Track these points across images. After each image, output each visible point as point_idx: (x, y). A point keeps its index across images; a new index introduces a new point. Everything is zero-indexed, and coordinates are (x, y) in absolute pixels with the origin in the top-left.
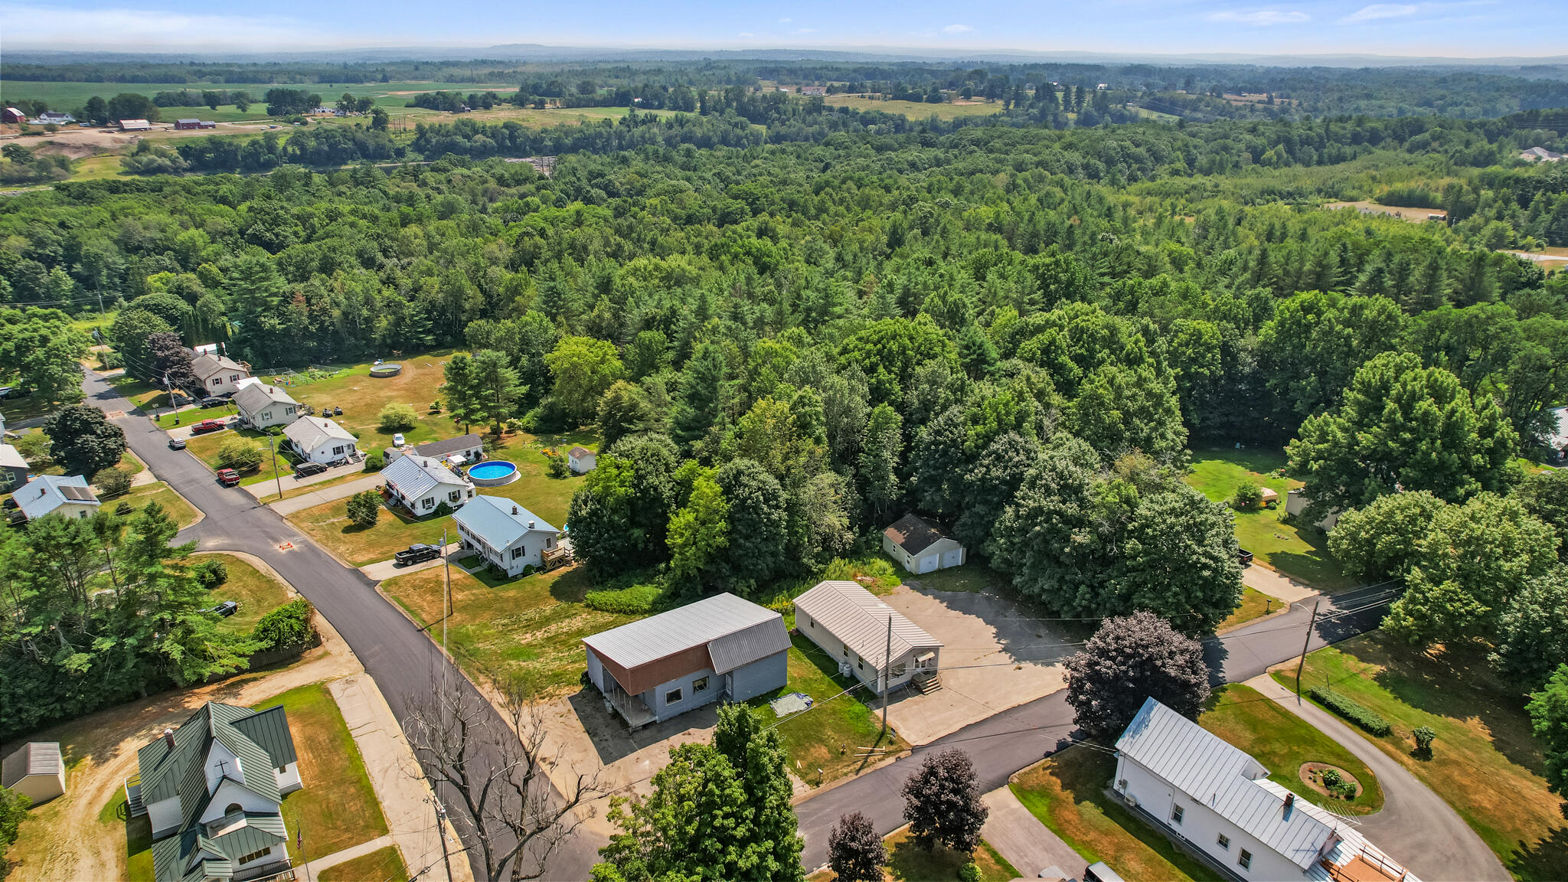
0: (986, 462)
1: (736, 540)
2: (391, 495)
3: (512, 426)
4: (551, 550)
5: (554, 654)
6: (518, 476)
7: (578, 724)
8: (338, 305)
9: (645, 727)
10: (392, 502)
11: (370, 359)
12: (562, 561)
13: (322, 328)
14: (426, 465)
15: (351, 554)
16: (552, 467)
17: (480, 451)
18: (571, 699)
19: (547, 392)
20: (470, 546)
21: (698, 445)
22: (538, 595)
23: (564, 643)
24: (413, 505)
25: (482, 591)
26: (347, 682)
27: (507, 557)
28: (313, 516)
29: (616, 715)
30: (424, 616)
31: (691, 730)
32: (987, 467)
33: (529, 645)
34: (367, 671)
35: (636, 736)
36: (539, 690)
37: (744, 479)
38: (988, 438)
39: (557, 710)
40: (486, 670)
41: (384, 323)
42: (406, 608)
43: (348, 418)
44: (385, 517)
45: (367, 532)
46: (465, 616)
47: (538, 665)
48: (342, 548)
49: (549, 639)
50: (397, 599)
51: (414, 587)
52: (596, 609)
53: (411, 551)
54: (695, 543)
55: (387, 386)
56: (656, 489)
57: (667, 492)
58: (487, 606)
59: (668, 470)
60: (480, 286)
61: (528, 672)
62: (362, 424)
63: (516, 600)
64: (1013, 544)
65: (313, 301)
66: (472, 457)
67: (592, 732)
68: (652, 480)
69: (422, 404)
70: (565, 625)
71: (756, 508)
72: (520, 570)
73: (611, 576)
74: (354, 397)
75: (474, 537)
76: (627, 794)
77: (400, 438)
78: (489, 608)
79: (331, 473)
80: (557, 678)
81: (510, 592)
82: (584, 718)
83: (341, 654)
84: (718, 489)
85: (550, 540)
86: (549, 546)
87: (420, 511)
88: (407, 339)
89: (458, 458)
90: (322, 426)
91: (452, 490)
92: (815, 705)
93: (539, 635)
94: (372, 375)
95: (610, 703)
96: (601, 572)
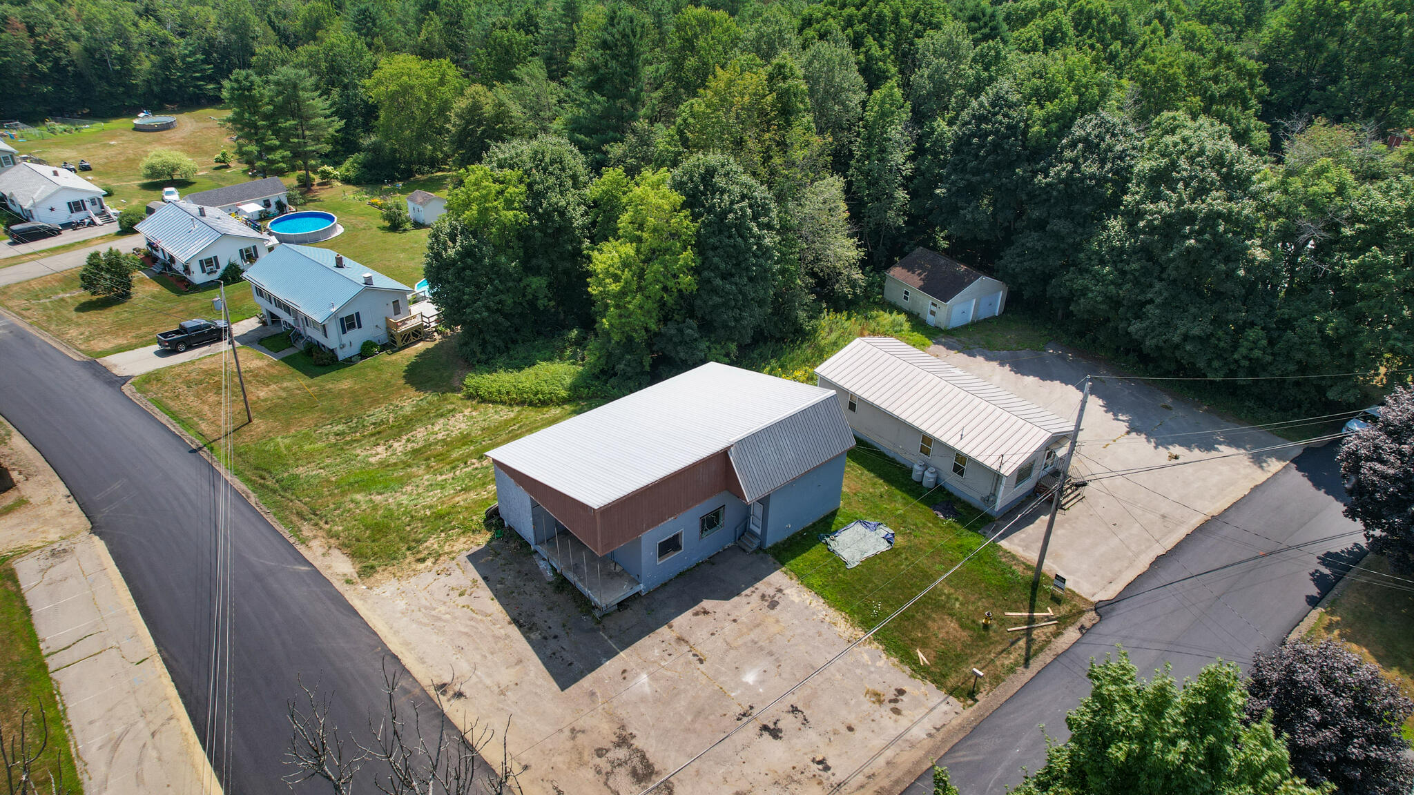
0: (1068, 154)
1: (709, 281)
2: (155, 259)
3: (325, 175)
4: (400, 318)
5: (427, 478)
6: (340, 230)
7: (495, 608)
8: (77, 39)
9: (622, 605)
10: (157, 268)
11: (133, 112)
12: (418, 334)
13: (57, 66)
14: (202, 213)
15: (87, 340)
16: (388, 217)
17: (285, 201)
18: (473, 558)
19: (369, 130)
20: (275, 319)
21: (616, 150)
22: (388, 385)
23: (440, 457)
24: (187, 268)
25: (297, 382)
26: (54, 554)
27: (334, 329)
28: (32, 292)
29: (562, 584)
30: (204, 426)
31: (707, 604)
32: (1074, 161)
33: (384, 465)
34: (95, 530)
35: (606, 622)
36: (413, 544)
37: (719, 181)
38: (1065, 121)
39: (452, 581)
40: (315, 515)
41: (147, 65)
42: (174, 415)
43: (99, 174)
44: (144, 288)
45: (116, 309)
46: (272, 423)
47: (404, 499)
48: (73, 332)
49: (415, 452)
50: (159, 403)
51: (188, 384)
52: (484, 400)
53: (182, 330)
54: (640, 289)
55: (158, 141)
56: (562, 214)
57: (578, 217)
58: (308, 405)
59: (576, 184)
60: (271, 23)
61: (389, 515)
62: (120, 178)
63: (353, 393)
64: (1123, 273)
65: (38, 30)
66: (273, 209)
67: (524, 622)
68: (554, 197)
69: (205, 159)
70: (440, 429)
71: (741, 227)
72: (356, 349)
73: (499, 351)
74: (110, 152)
75: (279, 304)
76: (622, 753)
77: (172, 194)
78: (312, 408)
79: (68, 237)
80: (441, 520)
81: (343, 382)
82: (503, 596)
83: (49, 502)
84: (678, 198)
85: (398, 303)
86: (397, 311)
87: (198, 277)
88: (180, 86)
89: (252, 208)
90: (50, 175)
91: (244, 246)
92: (899, 540)
93: (398, 446)
94: (137, 129)
95: (548, 562)
96: (484, 344)
